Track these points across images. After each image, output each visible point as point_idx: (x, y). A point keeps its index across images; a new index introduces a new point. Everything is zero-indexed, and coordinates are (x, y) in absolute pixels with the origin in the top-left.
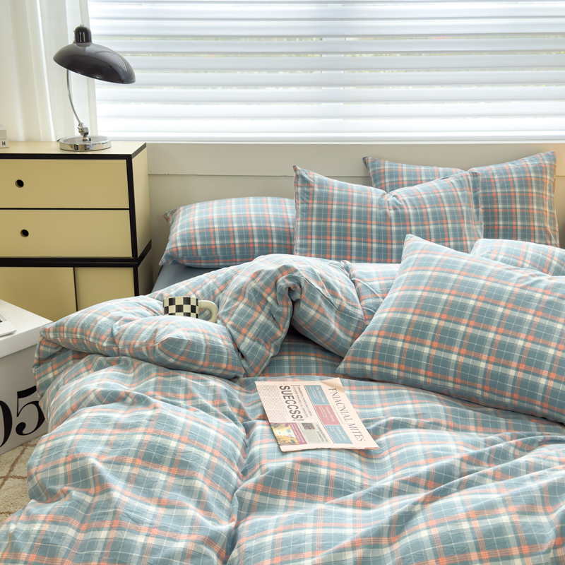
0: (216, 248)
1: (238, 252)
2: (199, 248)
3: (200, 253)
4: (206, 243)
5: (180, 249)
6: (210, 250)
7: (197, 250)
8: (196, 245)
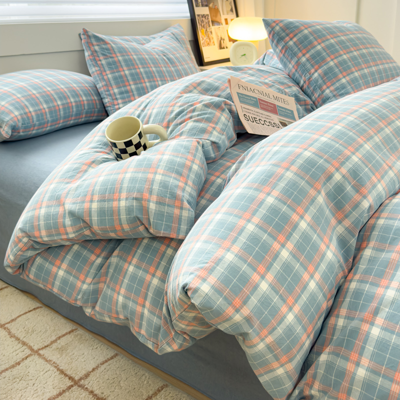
0: (46, 113)
1: (62, 113)
2: (33, 114)
3: (35, 119)
4: (37, 108)
5: (19, 117)
6: (42, 114)
7: (32, 116)
8: (30, 112)
